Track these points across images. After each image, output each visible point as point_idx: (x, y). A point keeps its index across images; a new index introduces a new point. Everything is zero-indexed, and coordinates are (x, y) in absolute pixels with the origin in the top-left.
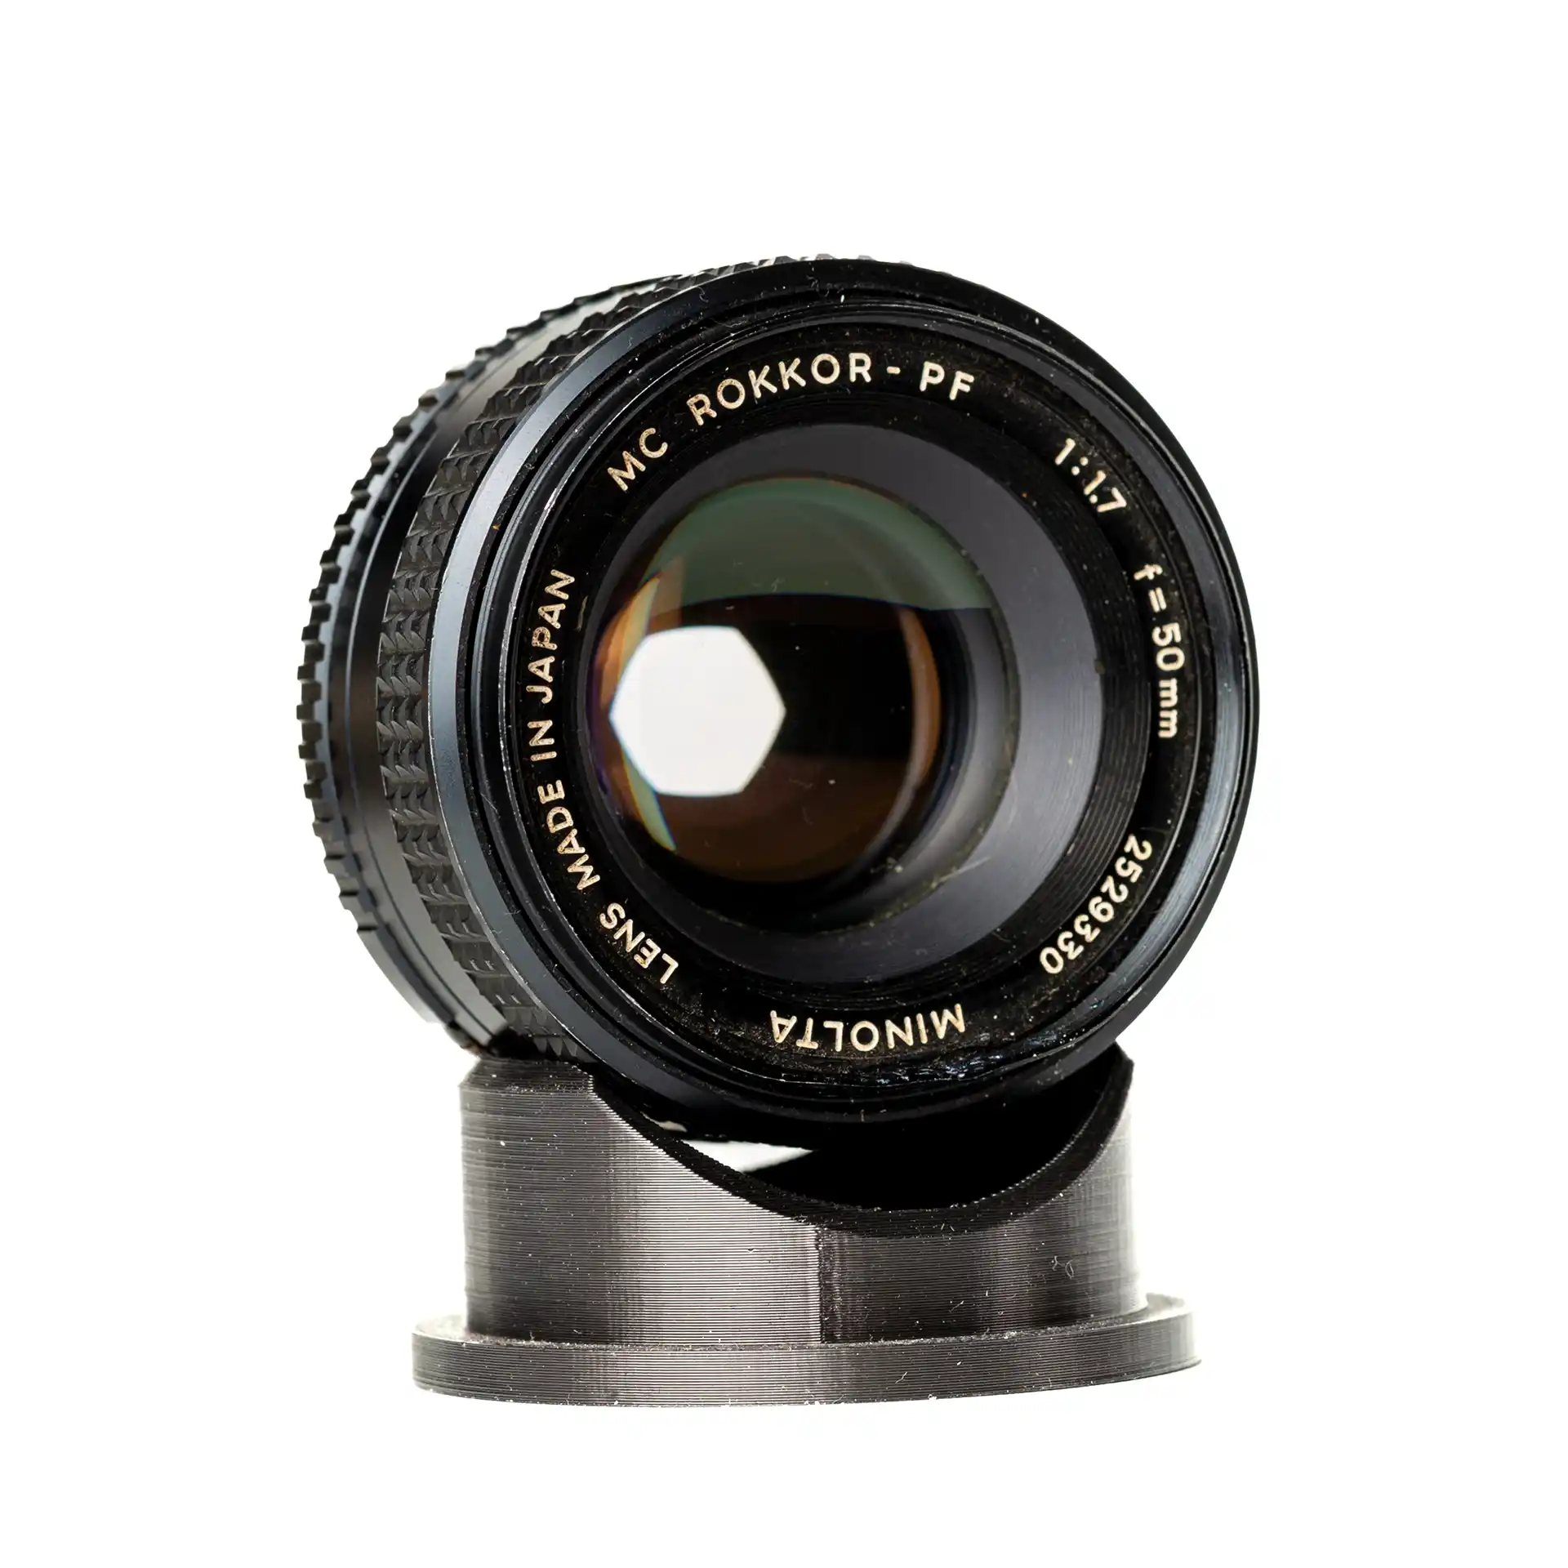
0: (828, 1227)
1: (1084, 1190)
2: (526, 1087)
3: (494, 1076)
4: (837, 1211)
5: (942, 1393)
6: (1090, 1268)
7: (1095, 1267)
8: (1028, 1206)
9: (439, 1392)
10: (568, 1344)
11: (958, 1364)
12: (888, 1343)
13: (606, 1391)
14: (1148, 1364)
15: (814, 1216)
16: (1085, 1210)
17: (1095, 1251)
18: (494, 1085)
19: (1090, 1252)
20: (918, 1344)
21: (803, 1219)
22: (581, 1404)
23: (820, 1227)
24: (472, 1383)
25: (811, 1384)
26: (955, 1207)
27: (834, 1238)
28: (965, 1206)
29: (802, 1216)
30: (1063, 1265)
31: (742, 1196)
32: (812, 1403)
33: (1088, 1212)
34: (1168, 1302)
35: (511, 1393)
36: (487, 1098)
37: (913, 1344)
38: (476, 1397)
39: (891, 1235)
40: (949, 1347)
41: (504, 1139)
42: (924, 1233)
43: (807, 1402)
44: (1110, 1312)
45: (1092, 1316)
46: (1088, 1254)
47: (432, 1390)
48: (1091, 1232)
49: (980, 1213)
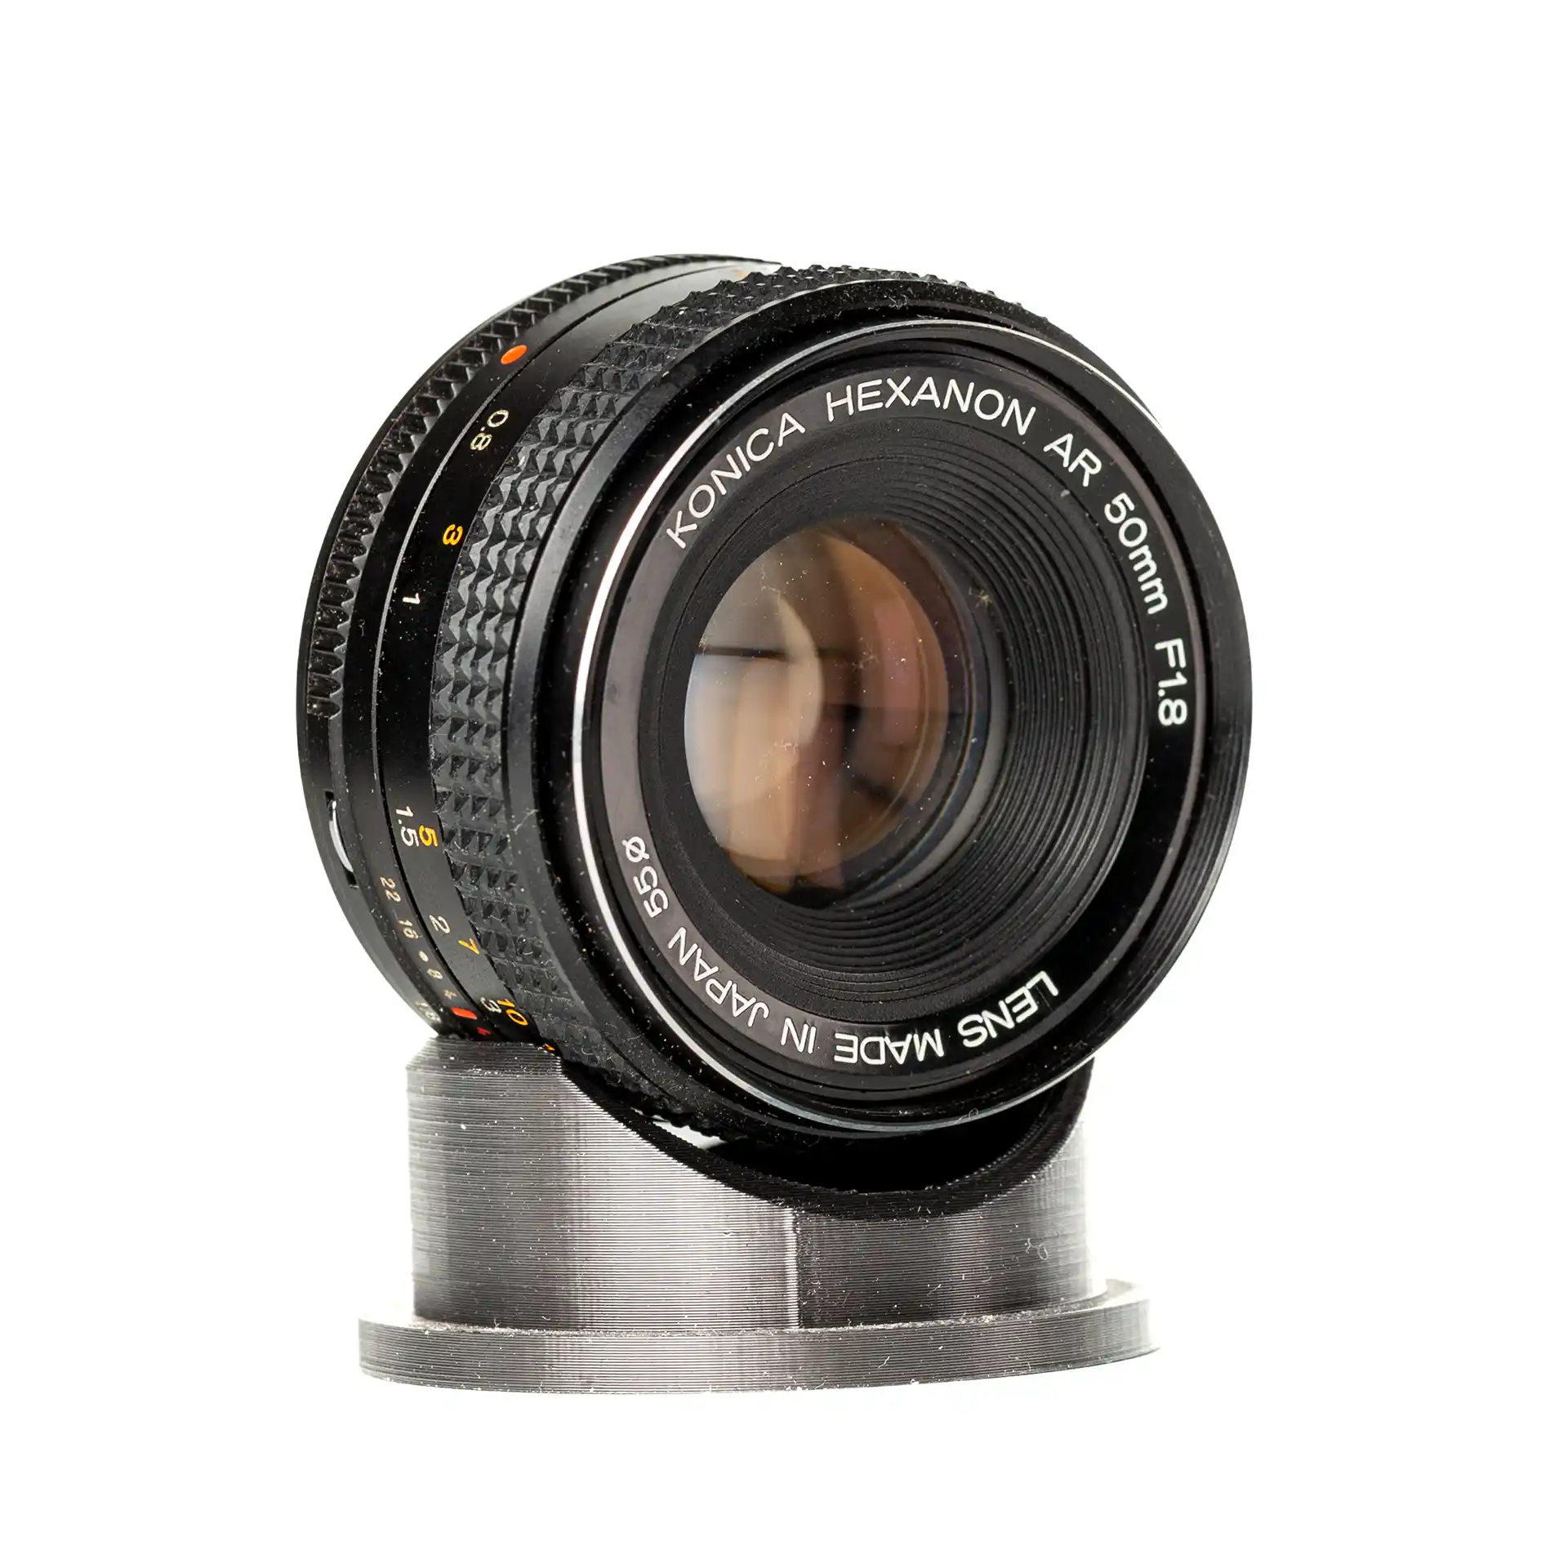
0: (806, 1210)
1: (1054, 1171)
2: (490, 1070)
3: (452, 1058)
4: (813, 1194)
5: (925, 1378)
6: (1059, 1250)
7: (1065, 1249)
8: (1001, 1188)
9: (397, 1381)
10: (536, 1330)
11: (940, 1348)
12: (869, 1327)
13: (581, 1377)
14: (1121, 1347)
15: (792, 1199)
16: (1056, 1191)
17: (1064, 1233)
18: (453, 1067)
19: (1060, 1234)
20: (899, 1328)
21: (780, 1202)
22: (555, 1392)
23: (798, 1210)
24: (434, 1371)
25: (794, 1369)
26: (929, 1189)
27: (812, 1221)
28: (939, 1188)
29: (779, 1199)
30: (1036, 1247)
31: (717, 1179)
32: (794, 1388)
33: (1059, 1194)
34: (1126, 1287)
35: (479, 1381)
36: (445, 1081)
37: (894, 1329)
38: (440, 1385)
39: (869, 1218)
40: (932, 1330)
41: (465, 1123)
42: (900, 1217)
43: (789, 1388)
44: (1076, 1295)
45: (1062, 1299)
46: (1058, 1236)
47: (388, 1379)
48: (1060, 1214)
49: (955, 1195)
